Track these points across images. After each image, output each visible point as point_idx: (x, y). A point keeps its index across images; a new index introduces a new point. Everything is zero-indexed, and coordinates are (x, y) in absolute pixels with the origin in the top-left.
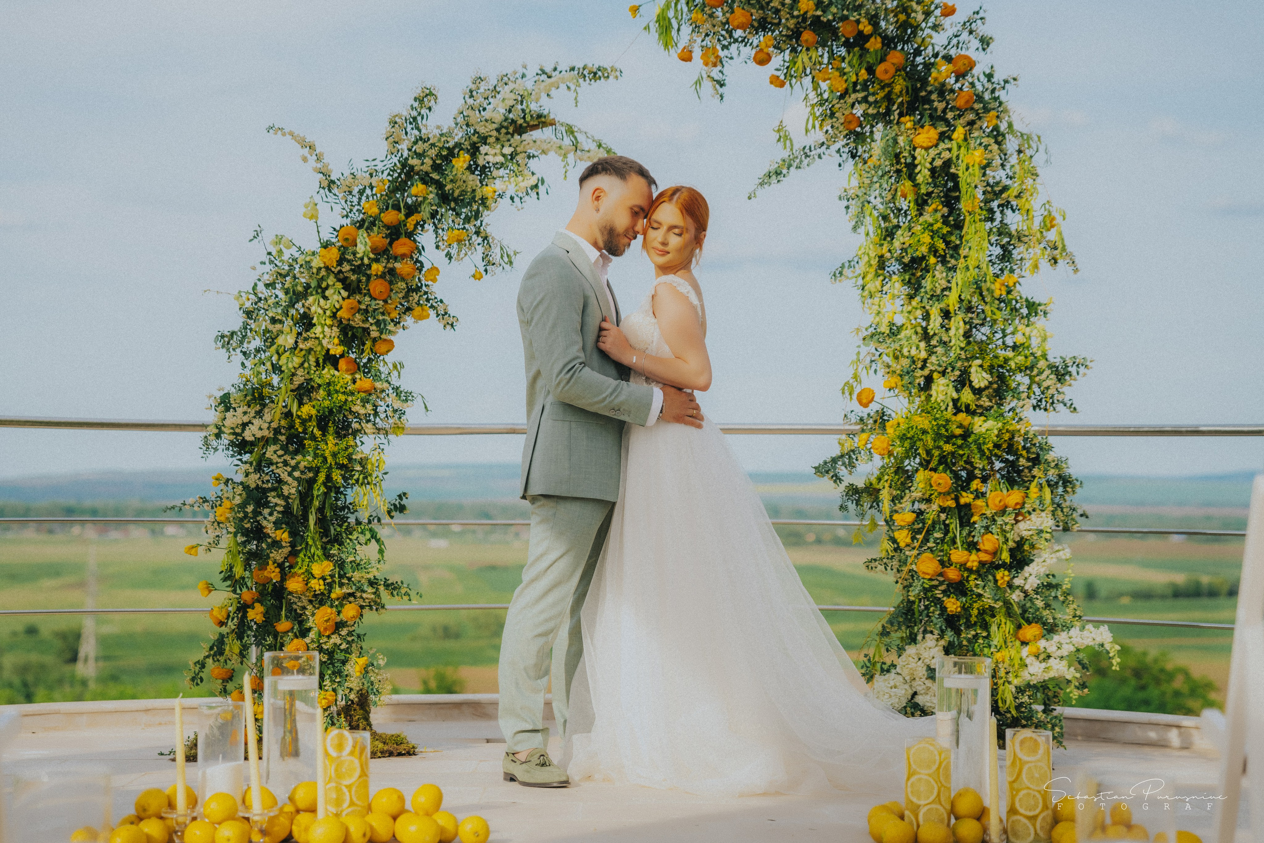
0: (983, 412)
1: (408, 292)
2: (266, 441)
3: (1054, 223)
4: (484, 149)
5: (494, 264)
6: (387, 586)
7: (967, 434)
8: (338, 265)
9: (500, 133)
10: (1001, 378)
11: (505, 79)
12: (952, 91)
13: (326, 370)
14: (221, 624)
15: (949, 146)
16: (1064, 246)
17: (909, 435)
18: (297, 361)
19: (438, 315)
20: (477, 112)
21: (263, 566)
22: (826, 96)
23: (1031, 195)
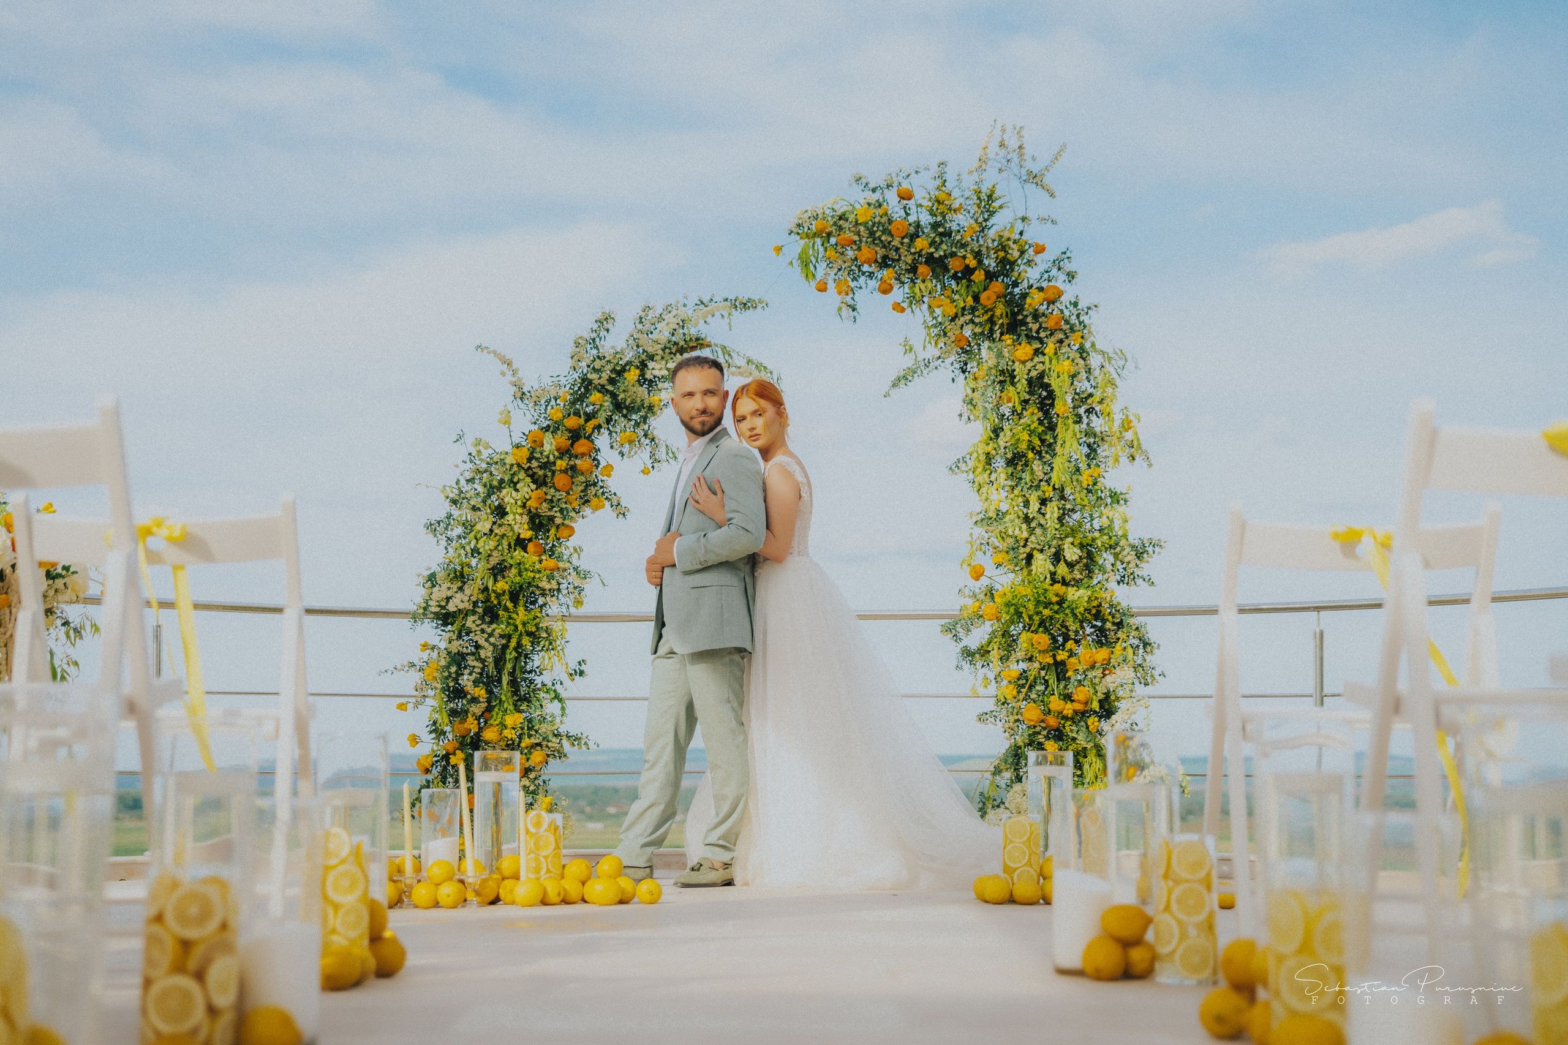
0: (1077, 583)
1: (587, 486)
2: (466, 614)
3: (1131, 425)
4: (651, 364)
5: (659, 461)
6: (568, 737)
7: (1061, 602)
8: (527, 462)
9: (665, 353)
10: (1090, 556)
11: (670, 308)
12: (1043, 314)
13: (517, 552)
14: (427, 771)
15: (1043, 360)
16: (1139, 444)
17: (1013, 602)
18: (492, 544)
19: (612, 507)
20: (646, 335)
21: (463, 721)
22: (940, 319)
23: (1112, 401)
